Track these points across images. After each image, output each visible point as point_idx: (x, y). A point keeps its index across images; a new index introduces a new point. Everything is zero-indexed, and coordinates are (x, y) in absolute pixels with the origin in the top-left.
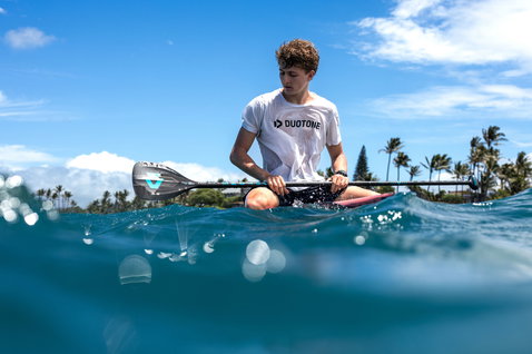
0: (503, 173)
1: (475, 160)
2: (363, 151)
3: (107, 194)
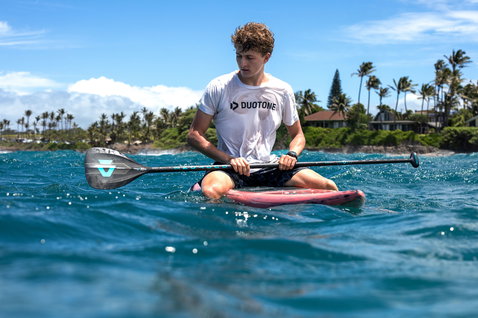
0: (466, 94)
1: (440, 83)
2: (337, 75)
3: (104, 117)
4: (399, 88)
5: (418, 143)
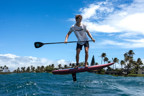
4: (114, 61)
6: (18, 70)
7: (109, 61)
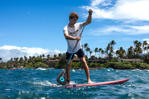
4: (95, 51)
5: (101, 67)
6: (11, 60)
7: (90, 50)
